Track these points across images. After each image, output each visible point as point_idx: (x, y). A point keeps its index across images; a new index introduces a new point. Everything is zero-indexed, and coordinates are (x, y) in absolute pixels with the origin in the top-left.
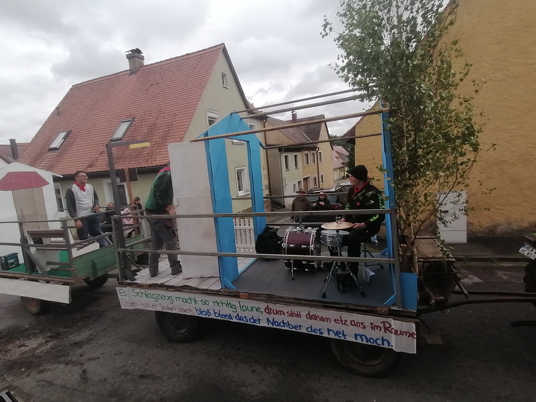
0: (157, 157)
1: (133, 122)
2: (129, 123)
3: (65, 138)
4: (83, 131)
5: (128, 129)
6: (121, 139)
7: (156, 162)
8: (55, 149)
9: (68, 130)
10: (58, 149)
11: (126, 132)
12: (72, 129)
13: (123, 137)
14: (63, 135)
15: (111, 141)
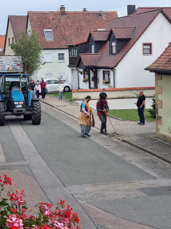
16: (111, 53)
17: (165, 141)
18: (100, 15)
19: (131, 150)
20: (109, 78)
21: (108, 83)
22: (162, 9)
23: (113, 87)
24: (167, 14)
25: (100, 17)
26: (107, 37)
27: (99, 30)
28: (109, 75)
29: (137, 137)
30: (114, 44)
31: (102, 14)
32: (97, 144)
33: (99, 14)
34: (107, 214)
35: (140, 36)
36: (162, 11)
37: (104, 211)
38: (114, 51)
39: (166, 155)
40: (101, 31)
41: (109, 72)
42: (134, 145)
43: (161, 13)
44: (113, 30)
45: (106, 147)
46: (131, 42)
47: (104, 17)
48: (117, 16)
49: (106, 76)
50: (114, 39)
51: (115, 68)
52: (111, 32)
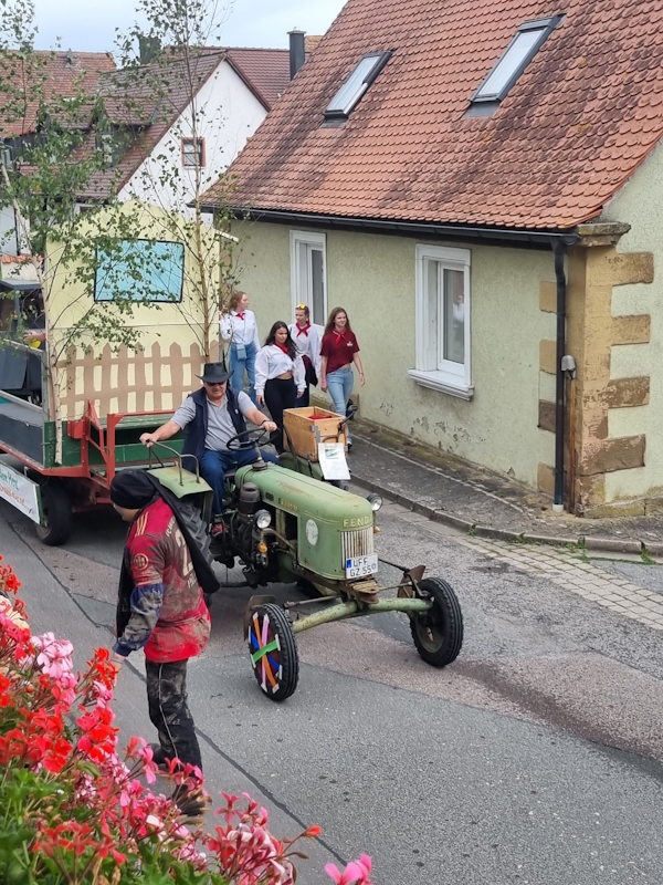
0: (567, 189)
1: (553, 36)
2: (537, 35)
3: (371, 80)
4: (418, 57)
5: (528, 60)
6: (498, 101)
7: (553, 211)
8: (338, 116)
9: (387, 47)
10: (345, 117)
11: (520, 72)
12: (396, 45)
13: (505, 93)
14: (368, 65)
15: (473, 104)
18: (69, 61)
22: (227, 50)
24: (241, 66)
25: (68, 65)
26: (89, 121)
31: (73, 60)
33: (67, 59)
35: (173, 121)
36: (226, 56)
43: (225, 63)
46: (152, 134)
47: (78, 67)
48: (112, 65)
50: (108, 126)
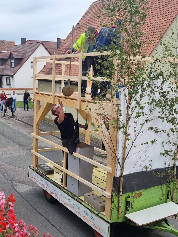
8: (68, 58)
16: (11, 66)
17: (44, 120)
19: (24, 126)
20: (10, 82)
21: (9, 85)
23: (12, 87)
24: (45, 45)
25: (3, 44)
26: (8, 57)
27: (3, 52)
28: (10, 80)
29: (27, 118)
30: (13, 61)
31: (5, 42)
32: (2, 123)
33: (3, 42)
34: (9, 165)
35: (29, 57)
36: (42, 43)
37: (7, 163)
38: (13, 66)
39: (45, 128)
40: (4, 53)
41: (10, 78)
42: (25, 123)
43: (42, 45)
44: (12, 52)
45: (8, 124)
46: (24, 60)
47: (6, 44)
48: (15, 44)
49: (8, 81)
50: (13, 58)
51: (14, 76)
52: (11, 54)
